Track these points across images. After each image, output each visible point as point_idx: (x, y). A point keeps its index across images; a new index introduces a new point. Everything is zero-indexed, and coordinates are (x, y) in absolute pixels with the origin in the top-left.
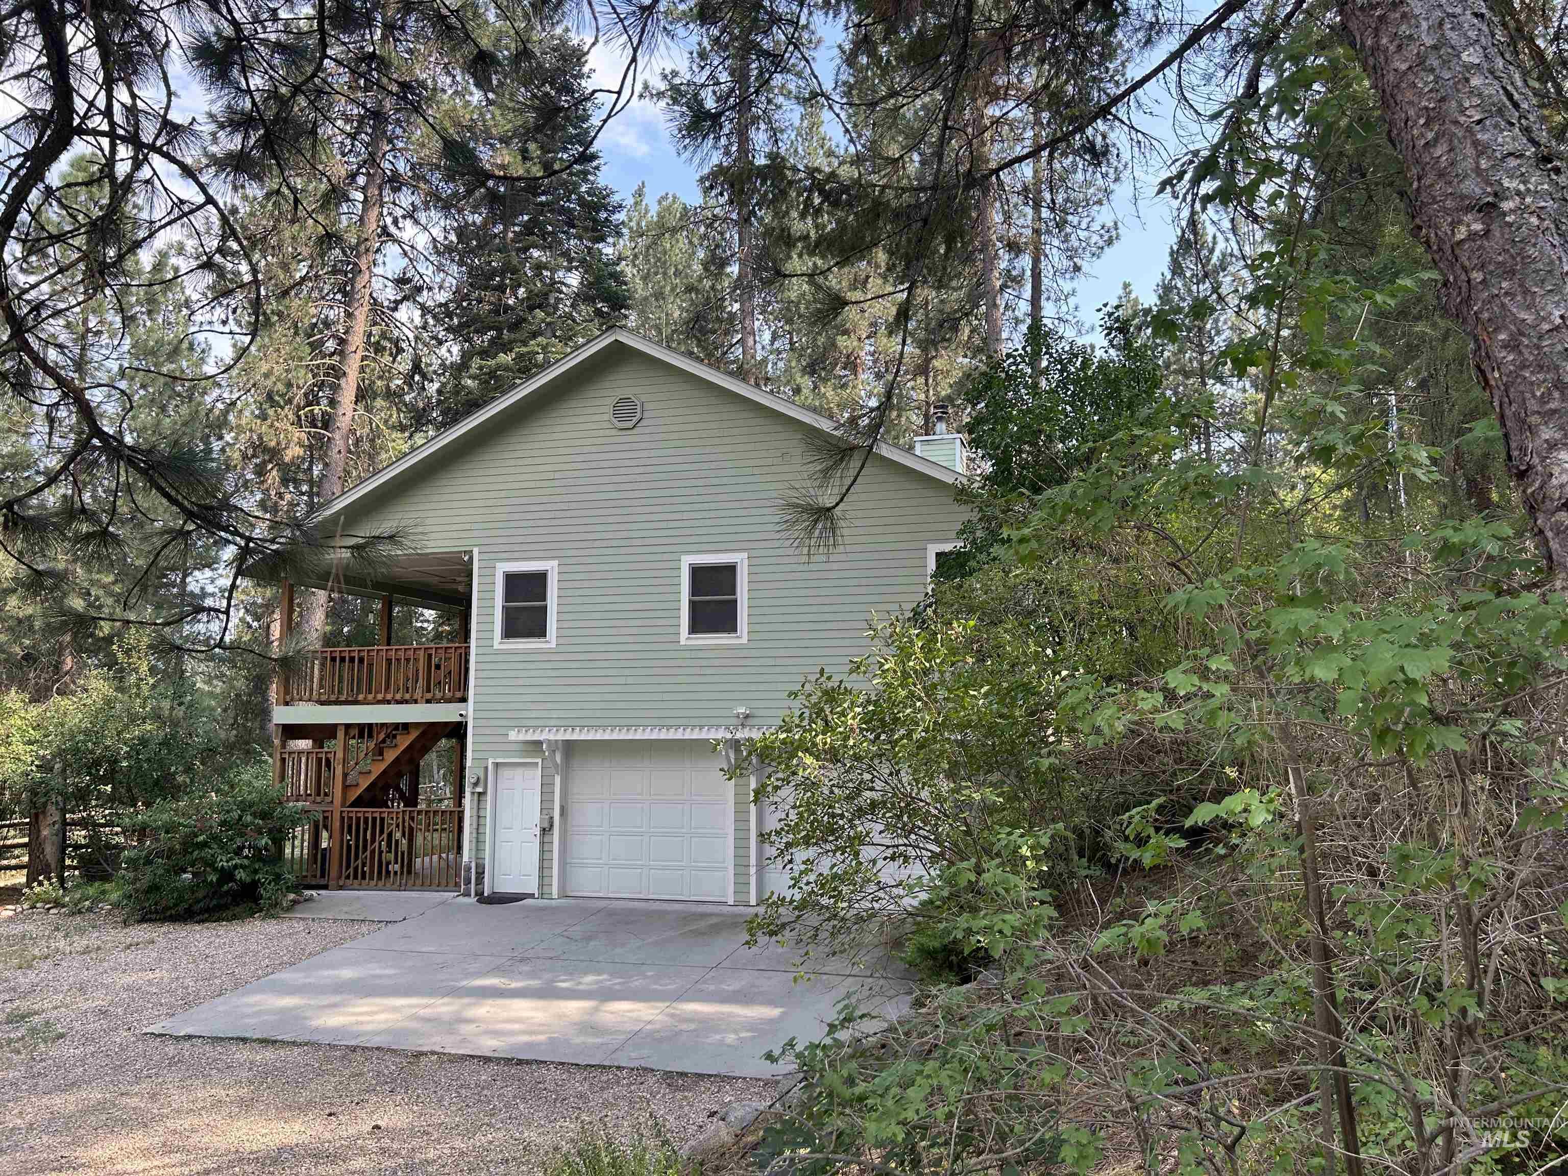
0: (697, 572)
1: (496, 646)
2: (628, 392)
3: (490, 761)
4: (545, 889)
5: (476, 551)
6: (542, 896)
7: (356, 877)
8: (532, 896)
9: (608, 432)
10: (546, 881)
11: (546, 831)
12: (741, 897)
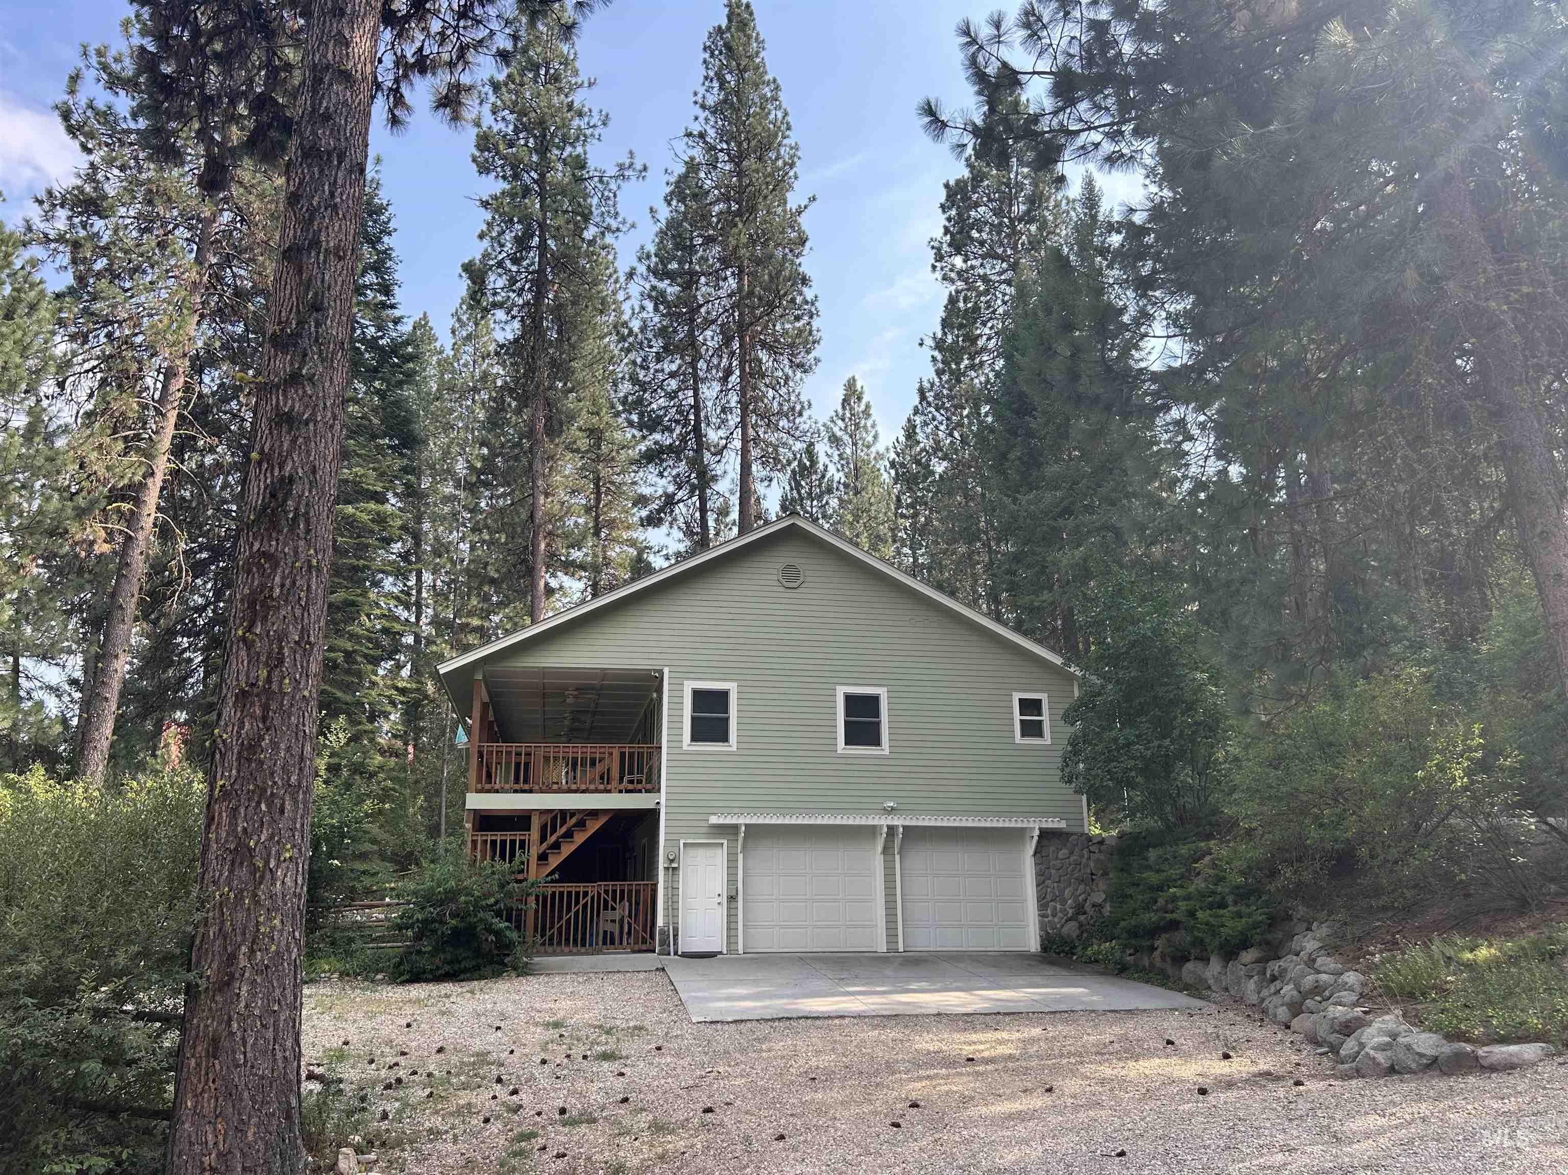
0: (850, 700)
1: (685, 747)
2: (791, 561)
3: (682, 842)
4: (733, 947)
5: (666, 671)
6: (729, 951)
7: (551, 944)
8: (721, 953)
9: (775, 589)
10: (733, 940)
11: (732, 899)
12: (893, 946)
